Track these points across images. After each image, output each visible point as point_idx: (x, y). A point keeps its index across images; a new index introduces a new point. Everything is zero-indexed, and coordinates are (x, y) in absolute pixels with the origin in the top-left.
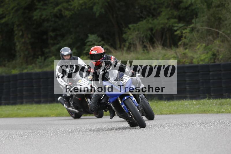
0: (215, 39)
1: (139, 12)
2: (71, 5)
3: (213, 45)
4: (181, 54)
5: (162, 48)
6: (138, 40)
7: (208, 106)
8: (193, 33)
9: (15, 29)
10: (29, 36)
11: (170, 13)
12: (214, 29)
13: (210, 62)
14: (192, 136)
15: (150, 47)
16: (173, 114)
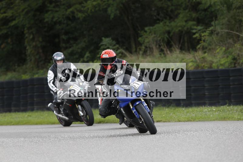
0: (235, 42)
1: (155, 14)
2: (85, 7)
3: (234, 48)
4: (200, 58)
5: (180, 52)
6: (155, 43)
7: (228, 113)
8: (213, 36)
9: (25, 32)
10: (40, 39)
11: (188, 15)
12: (234, 32)
13: (230, 67)
14: (212, 144)
15: (167, 51)
16: (191, 121)
